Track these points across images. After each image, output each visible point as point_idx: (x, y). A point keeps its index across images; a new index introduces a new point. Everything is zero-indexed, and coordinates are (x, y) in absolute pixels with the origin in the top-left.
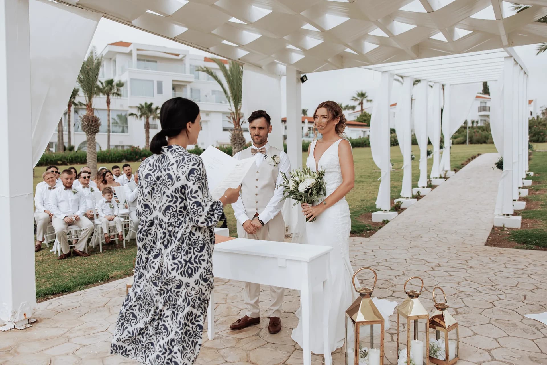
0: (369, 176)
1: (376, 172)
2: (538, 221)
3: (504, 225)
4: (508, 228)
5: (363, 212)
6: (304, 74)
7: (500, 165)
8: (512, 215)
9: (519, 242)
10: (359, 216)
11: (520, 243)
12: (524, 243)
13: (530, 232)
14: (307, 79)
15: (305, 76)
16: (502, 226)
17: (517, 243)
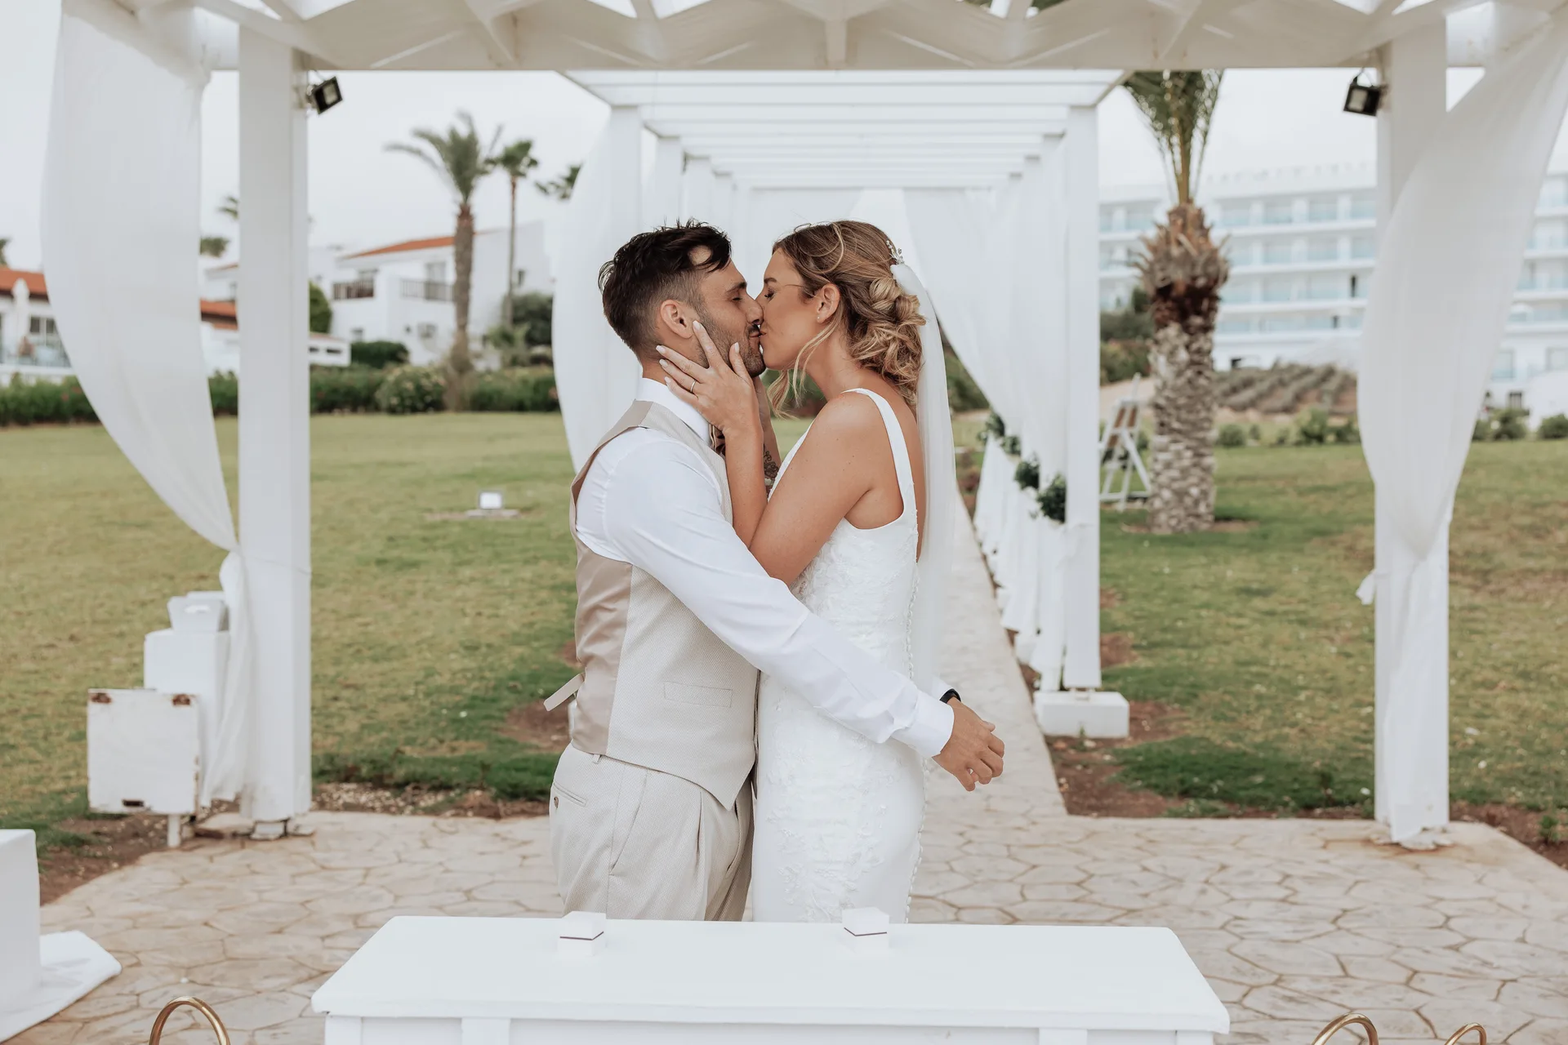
0: (425, 539)
1: (445, 523)
2: (1169, 709)
3: (1082, 732)
4: (1095, 740)
5: (509, 700)
6: (327, 75)
7: (1053, 506)
8: (1097, 690)
9: (1166, 792)
10: (502, 719)
11: (1171, 795)
12: (1185, 794)
13: (1177, 752)
14: (339, 99)
15: (334, 82)
16: (1073, 731)
17: (1162, 794)
